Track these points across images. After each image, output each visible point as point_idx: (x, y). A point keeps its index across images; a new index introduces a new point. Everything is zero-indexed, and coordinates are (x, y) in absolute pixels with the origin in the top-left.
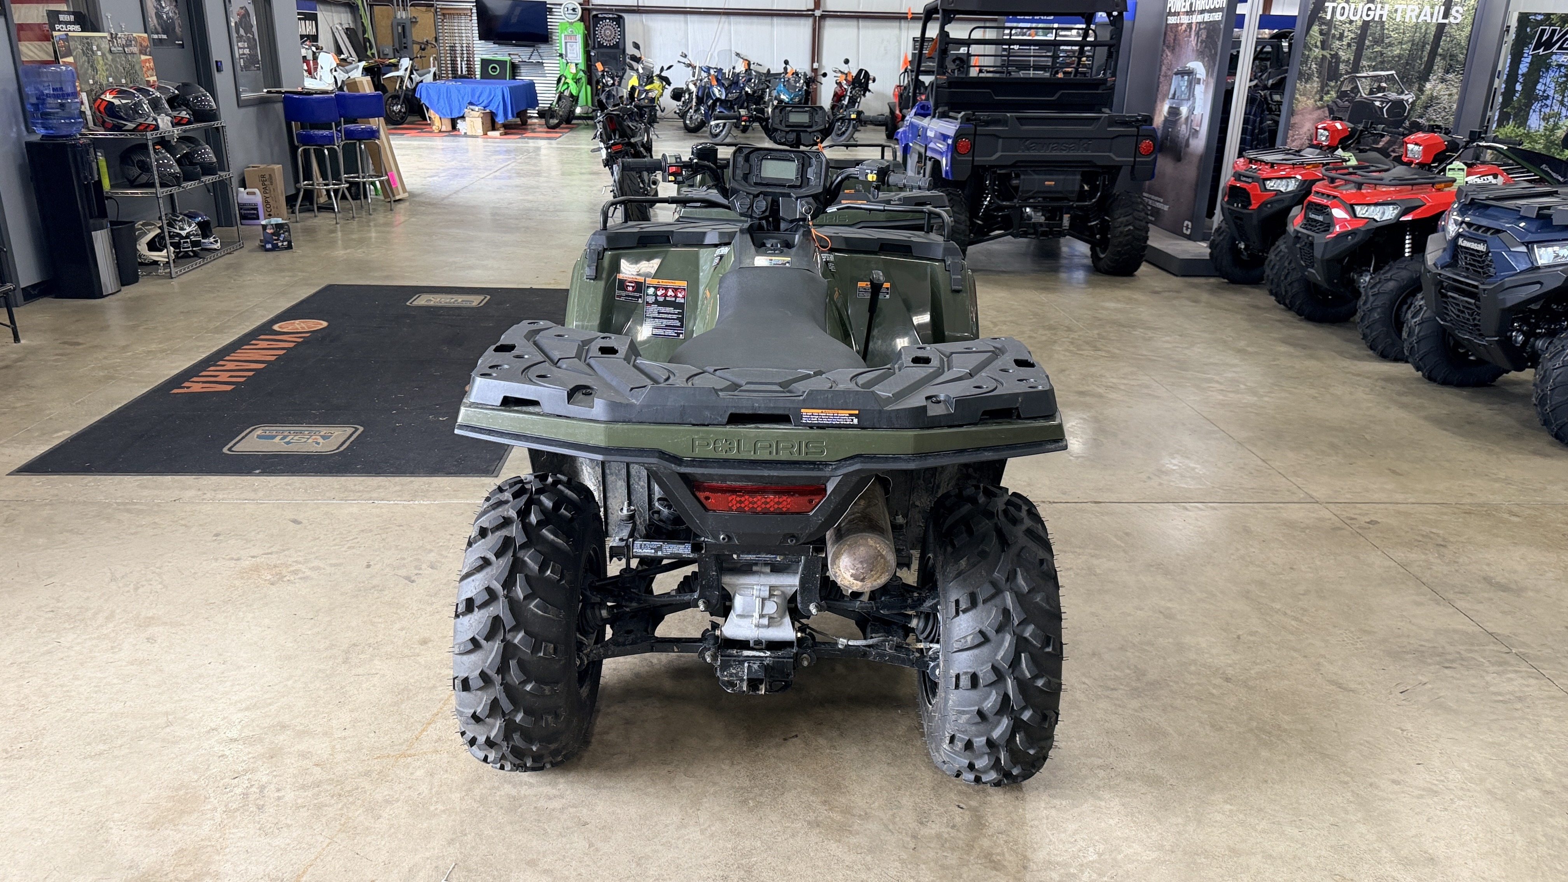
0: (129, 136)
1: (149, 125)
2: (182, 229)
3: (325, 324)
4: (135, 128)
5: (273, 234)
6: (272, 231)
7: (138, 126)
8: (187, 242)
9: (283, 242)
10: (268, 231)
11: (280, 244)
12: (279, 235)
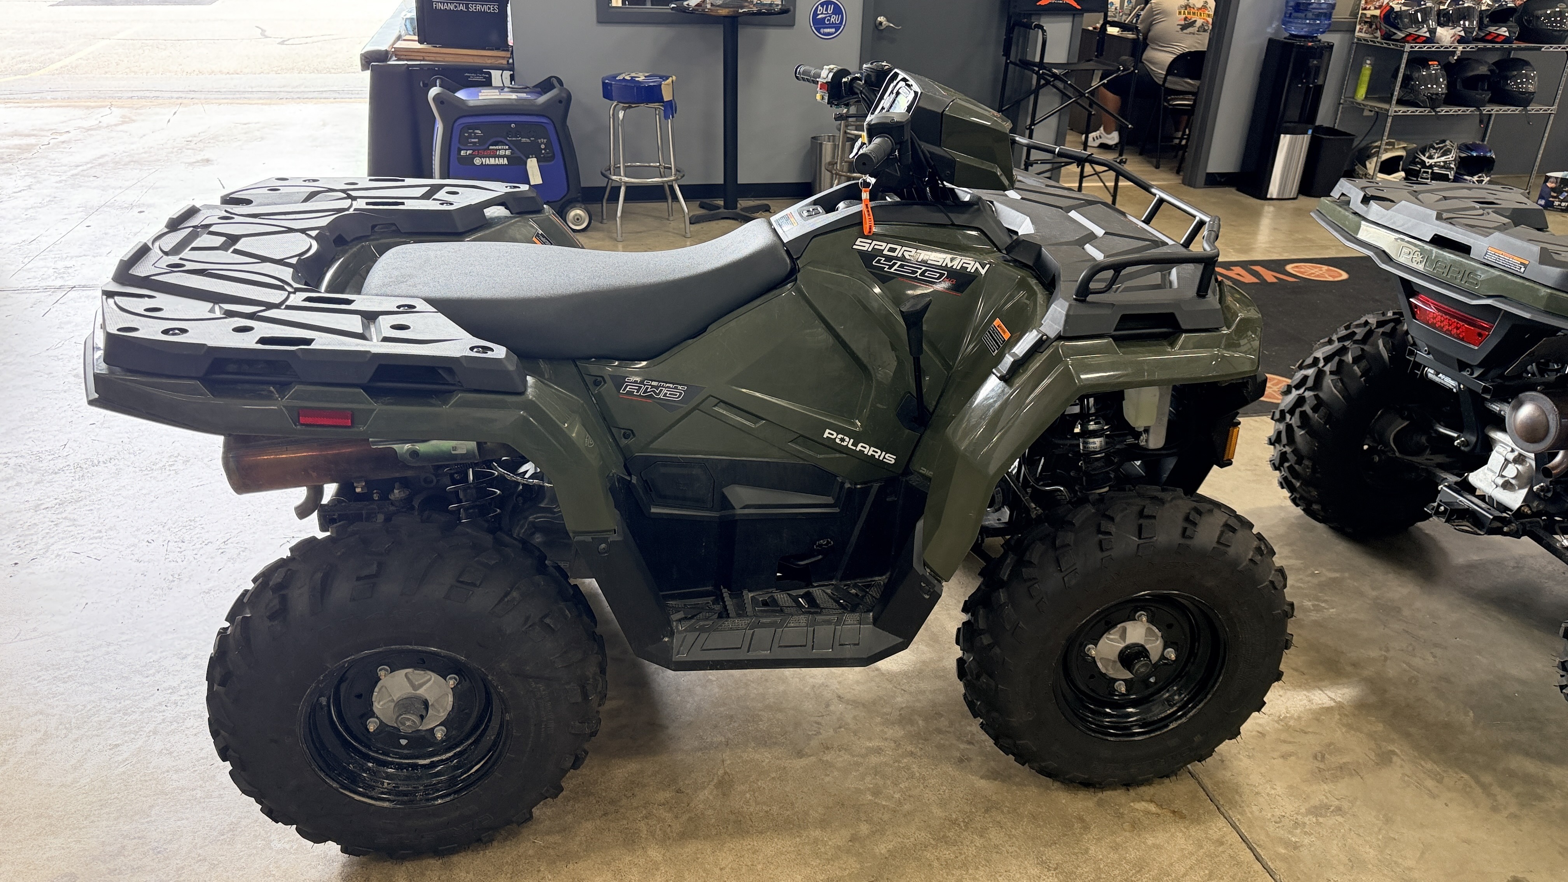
0: (1392, 47)
1: (1419, 36)
2: (1430, 157)
3: (1345, 276)
4: (1403, 38)
5: (1553, 189)
6: (1553, 185)
7: (1407, 36)
8: (1427, 172)
9: (1562, 201)
10: (1549, 184)
11: (1556, 203)
12: (1561, 193)
